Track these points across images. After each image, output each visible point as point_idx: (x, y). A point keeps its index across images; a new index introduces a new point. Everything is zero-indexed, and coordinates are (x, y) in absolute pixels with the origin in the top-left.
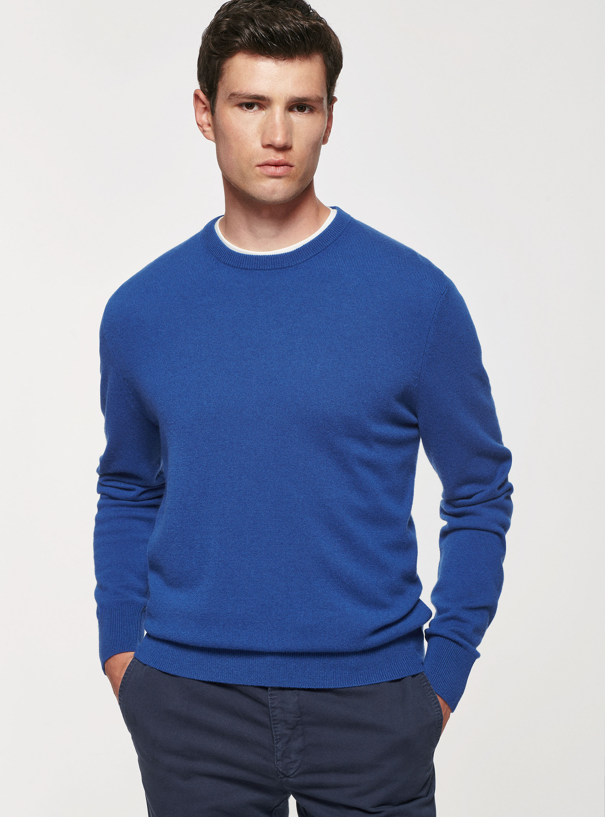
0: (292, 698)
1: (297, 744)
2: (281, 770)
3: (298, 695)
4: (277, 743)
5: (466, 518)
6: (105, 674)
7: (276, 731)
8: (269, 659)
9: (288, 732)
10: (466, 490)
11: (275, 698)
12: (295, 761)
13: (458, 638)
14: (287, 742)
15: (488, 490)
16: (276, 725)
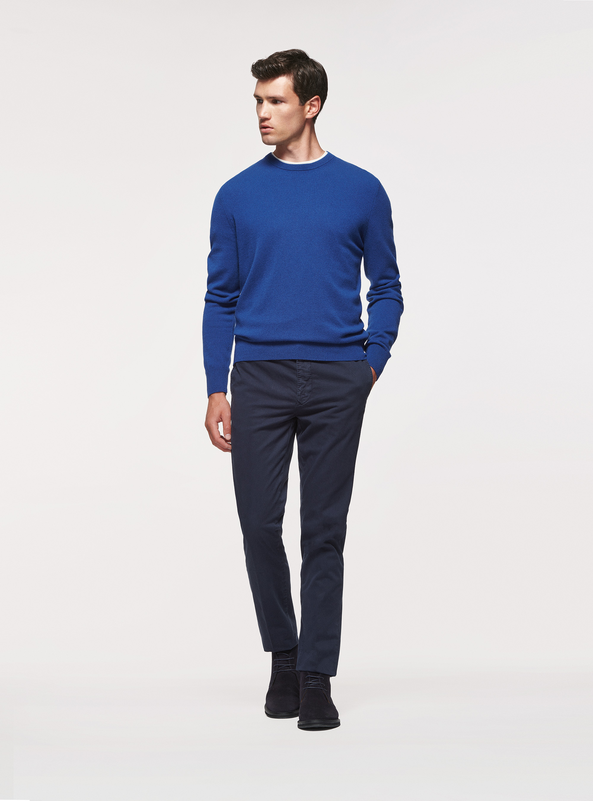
0: (308, 365)
1: (308, 388)
2: (299, 400)
3: (311, 364)
4: (299, 387)
5: (386, 294)
6: (208, 398)
7: (299, 381)
8: (298, 346)
9: (305, 382)
10: (384, 281)
11: (300, 365)
12: (307, 396)
13: (381, 343)
14: (304, 387)
15: (392, 282)
16: (299, 379)
